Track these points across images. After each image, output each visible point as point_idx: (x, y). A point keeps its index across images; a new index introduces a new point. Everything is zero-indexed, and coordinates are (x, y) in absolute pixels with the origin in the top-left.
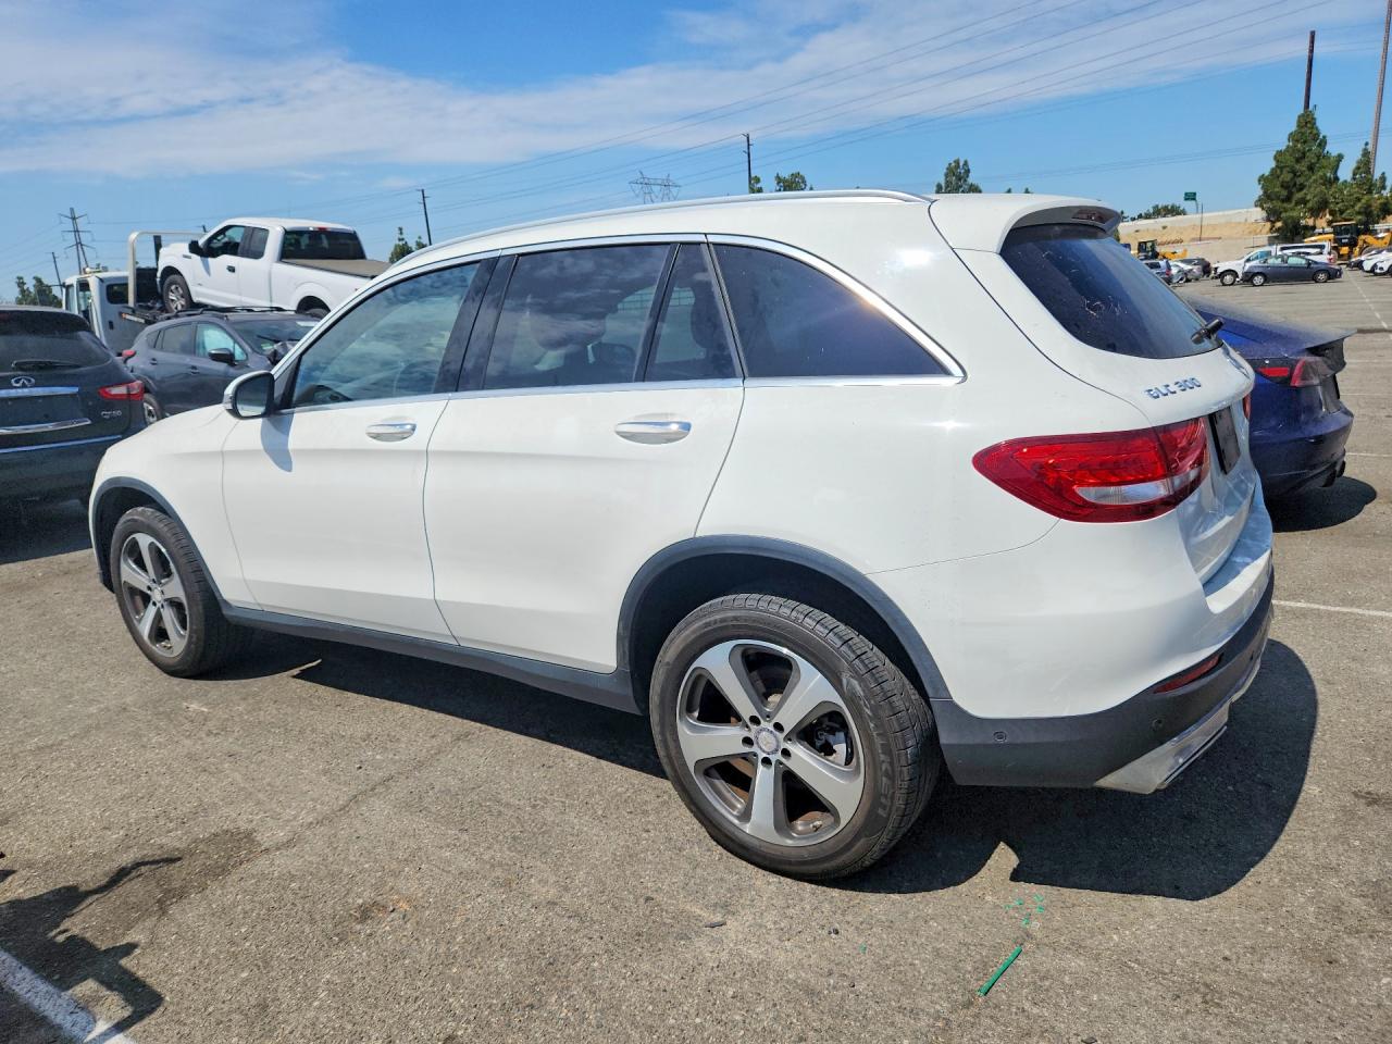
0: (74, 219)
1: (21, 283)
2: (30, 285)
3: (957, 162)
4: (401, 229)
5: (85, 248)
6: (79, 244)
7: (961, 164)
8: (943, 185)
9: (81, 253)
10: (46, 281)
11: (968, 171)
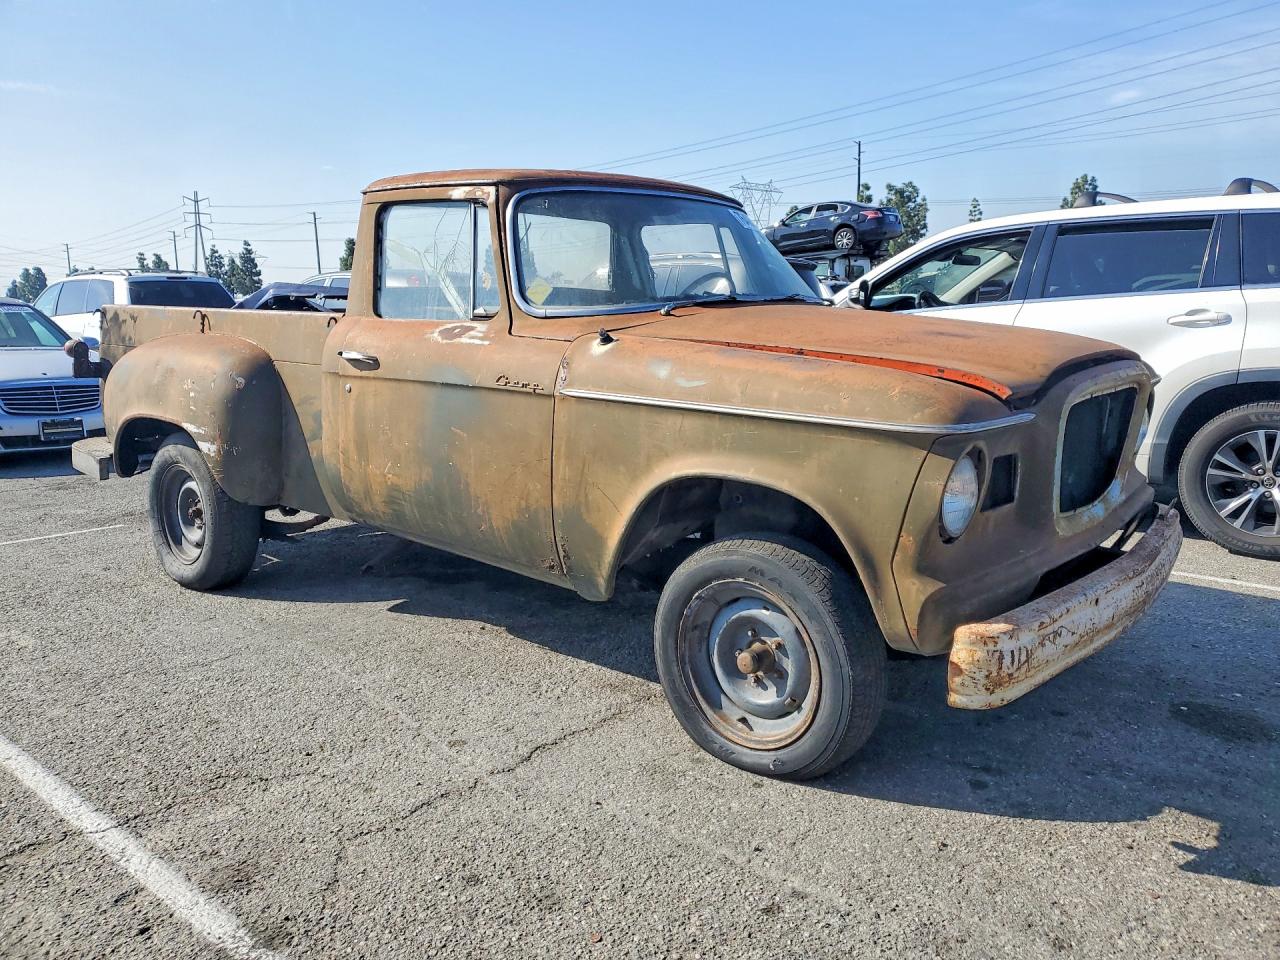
1: (141, 259)
2: (150, 262)
6: (198, 225)
10: (164, 258)
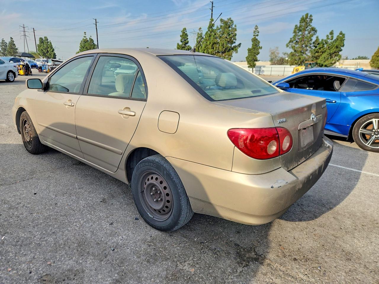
0: (24, 28)
3: (307, 15)
4: (85, 33)
5: (26, 36)
7: (309, 15)
8: (298, 26)
9: (25, 38)
11: (312, 20)
